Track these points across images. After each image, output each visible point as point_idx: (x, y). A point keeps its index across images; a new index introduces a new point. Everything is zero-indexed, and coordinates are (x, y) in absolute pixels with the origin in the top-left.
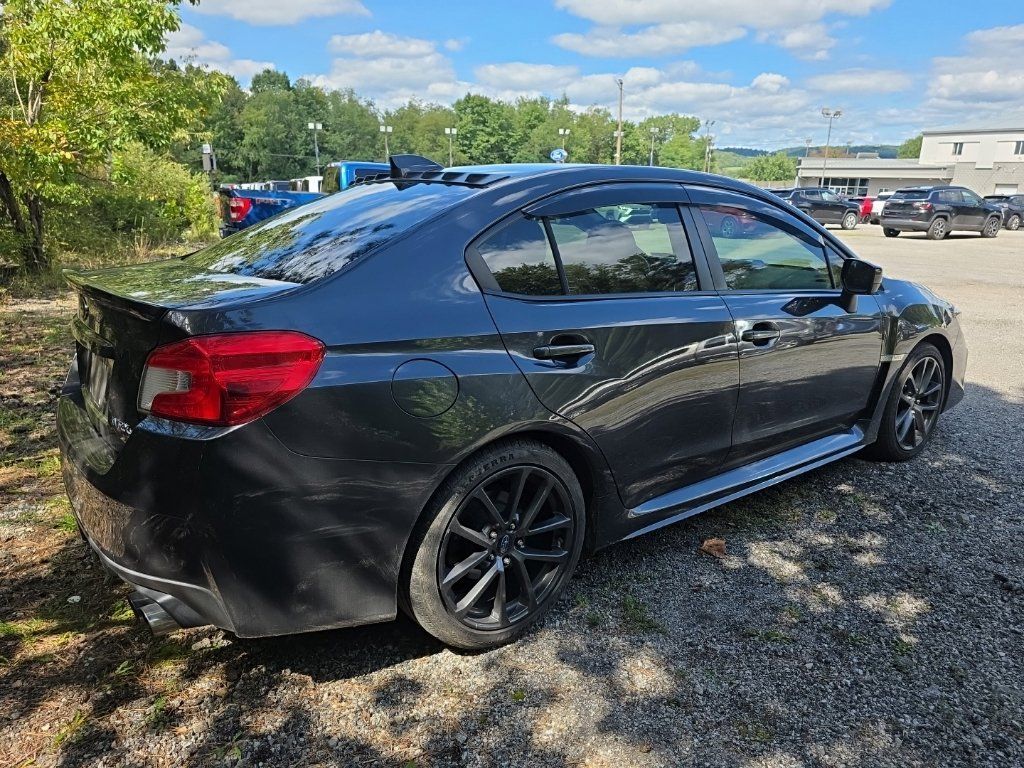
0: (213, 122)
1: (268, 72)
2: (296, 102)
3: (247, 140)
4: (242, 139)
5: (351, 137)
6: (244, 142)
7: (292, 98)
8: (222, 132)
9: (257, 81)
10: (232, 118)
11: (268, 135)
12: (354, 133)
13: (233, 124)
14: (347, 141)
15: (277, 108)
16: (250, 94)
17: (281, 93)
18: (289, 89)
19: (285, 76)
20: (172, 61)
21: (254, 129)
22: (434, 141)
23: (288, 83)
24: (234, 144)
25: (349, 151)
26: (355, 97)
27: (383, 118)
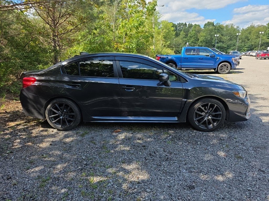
0: (192, 37)
1: (209, 22)
2: (215, 29)
3: (200, 40)
4: (199, 40)
5: (229, 37)
6: (199, 41)
7: (214, 28)
8: (194, 39)
9: (205, 25)
10: (197, 35)
11: (205, 39)
12: (230, 36)
13: (197, 37)
14: (228, 38)
15: (209, 31)
16: (203, 28)
17: (211, 27)
18: (214, 26)
19: (213, 23)
20: (185, 23)
21: (202, 37)
22: (258, 36)
23: (214, 24)
24: (196, 42)
25: (228, 41)
26: (233, 26)
27: (241, 31)
